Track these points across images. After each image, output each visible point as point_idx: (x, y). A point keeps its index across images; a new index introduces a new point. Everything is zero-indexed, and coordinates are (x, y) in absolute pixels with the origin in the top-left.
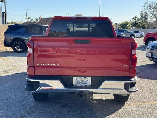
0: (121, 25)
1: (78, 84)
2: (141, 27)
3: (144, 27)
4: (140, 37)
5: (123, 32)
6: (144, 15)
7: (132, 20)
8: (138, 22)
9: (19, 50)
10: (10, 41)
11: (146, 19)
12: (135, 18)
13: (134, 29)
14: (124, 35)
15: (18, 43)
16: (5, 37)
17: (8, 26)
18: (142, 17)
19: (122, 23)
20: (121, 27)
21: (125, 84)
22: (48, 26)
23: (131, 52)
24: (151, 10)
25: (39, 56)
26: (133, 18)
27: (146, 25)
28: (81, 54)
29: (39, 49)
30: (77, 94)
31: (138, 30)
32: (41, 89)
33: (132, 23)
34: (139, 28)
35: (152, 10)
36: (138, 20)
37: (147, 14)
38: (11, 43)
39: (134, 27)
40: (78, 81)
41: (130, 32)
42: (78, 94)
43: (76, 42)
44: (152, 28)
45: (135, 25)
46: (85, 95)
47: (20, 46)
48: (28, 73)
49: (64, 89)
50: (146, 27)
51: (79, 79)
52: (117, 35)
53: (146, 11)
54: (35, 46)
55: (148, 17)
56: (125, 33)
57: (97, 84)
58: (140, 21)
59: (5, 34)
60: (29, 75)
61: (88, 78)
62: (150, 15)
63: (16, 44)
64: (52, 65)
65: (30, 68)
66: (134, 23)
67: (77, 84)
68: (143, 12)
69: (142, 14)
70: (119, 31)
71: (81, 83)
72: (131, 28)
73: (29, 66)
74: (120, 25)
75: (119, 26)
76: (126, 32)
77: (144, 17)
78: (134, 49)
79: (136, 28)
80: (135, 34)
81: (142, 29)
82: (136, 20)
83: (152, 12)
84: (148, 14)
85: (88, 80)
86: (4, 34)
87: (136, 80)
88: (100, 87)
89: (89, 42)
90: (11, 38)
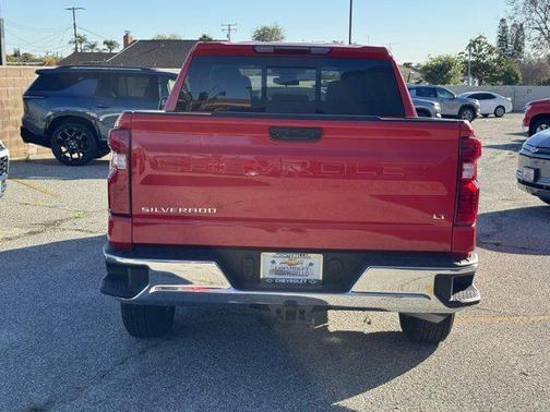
0: (426, 68)
1: (277, 277)
2: (499, 79)
3: (509, 79)
4: (497, 116)
5: (436, 96)
6: (511, 32)
7: (467, 52)
8: (488, 57)
9: (75, 156)
10: (42, 125)
11: (518, 46)
12: (479, 42)
13: (474, 85)
14: (437, 106)
15: (70, 131)
16: (27, 111)
17: (37, 72)
18: (502, 40)
19: (429, 61)
20: (427, 79)
21: (438, 278)
22: (177, 71)
23: (461, 170)
24: (537, 17)
25: (149, 181)
26: (472, 45)
27: (517, 71)
28: (290, 175)
29: (151, 155)
30: (274, 310)
31: (487, 89)
32: (153, 290)
33: (466, 62)
34: (493, 81)
35: (542, 14)
36: (490, 52)
37: (522, 29)
38: (46, 131)
39: (474, 76)
40: (278, 265)
41: (459, 96)
42: (278, 311)
43: (275, 134)
44: (539, 84)
45: (477, 69)
46: (302, 312)
47: (79, 142)
48: (109, 237)
49: (233, 291)
50: (517, 78)
51: (282, 260)
52: (414, 107)
53: (520, 19)
54: (134, 147)
55: (526, 42)
56: (441, 101)
57: (341, 276)
58: (495, 56)
59: (24, 99)
60: (112, 243)
61: (312, 255)
62: (532, 34)
63: (64, 136)
64: (193, 212)
65: (117, 218)
66: (472, 63)
67: (273, 276)
68: (509, 24)
69: (504, 29)
70: (420, 92)
71: (288, 273)
72: (463, 81)
73: (113, 214)
74: (420, 71)
75: (418, 75)
76: (446, 96)
77: (511, 41)
78: (468, 161)
79: (480, 83)
80: (477, 102)
81: (505, 84)
82: (480, 50)
83: (542, 25)
84: (527, 32)
85: (311, 264)
86: (21, 99)
87: (476, 265)
88: (353, 289)
89: (317, 135)
90: (46, 113)
